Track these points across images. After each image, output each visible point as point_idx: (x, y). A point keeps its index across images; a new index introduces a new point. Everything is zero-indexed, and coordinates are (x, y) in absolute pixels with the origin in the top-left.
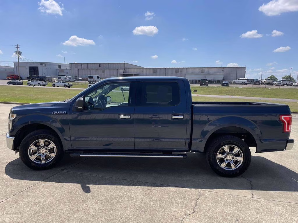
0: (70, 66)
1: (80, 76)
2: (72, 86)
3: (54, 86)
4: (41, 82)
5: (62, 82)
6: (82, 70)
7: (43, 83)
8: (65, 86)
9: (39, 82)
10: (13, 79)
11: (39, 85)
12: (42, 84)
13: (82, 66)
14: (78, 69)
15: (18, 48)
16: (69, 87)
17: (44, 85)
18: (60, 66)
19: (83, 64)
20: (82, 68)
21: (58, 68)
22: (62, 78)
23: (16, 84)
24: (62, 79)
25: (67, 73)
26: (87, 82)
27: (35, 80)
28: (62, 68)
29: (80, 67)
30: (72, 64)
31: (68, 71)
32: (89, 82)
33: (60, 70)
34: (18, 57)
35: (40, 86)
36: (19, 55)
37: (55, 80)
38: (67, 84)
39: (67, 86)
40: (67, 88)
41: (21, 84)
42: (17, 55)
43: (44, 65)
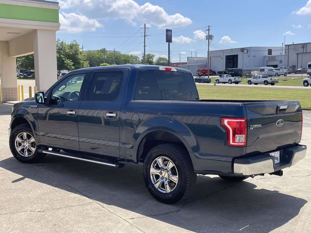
0: (285, 50)
1: (299, 65)
2: (277, 82)
3: (250, 83)
4: (233, 79)
5: (261, 77)
6: (303, 55)
7: (235, 79)
8: (266, 83)
9: (230, 77)
10: (204, 75)
11: (230, 82)
12: (233, 81)
13: (304, 48)
14: (298, 54)
15: (209, 30)
16: (272, 84)
17: (237, 83)
18: (270, 52)
19: (306, 44)
20: (305, 52)
21: (267, 54)
22: (265, 70)
23: (202, 81)
24: (266, 72)
25: (281, 62)
26: (306, 75)
27: (225, 75)
28: (274, 54)
29: (301, 51)
30: (289, 45)
31: (283, 58)
32: (309, 75)
33: (269, 57)
34: (209, 43)
35: (231, 84)
36: (210, 40)
37: (255, 73)
38: (268, 79)
39: (269, 83)
40: (269, 86)
41: (208, 81)
42: (207, 41)
43: (245, 51)
